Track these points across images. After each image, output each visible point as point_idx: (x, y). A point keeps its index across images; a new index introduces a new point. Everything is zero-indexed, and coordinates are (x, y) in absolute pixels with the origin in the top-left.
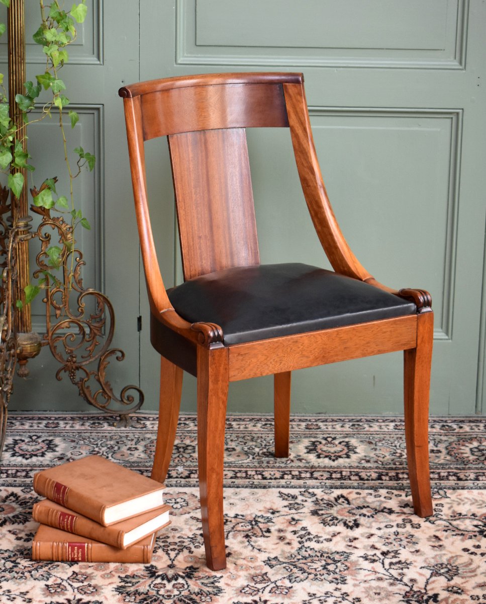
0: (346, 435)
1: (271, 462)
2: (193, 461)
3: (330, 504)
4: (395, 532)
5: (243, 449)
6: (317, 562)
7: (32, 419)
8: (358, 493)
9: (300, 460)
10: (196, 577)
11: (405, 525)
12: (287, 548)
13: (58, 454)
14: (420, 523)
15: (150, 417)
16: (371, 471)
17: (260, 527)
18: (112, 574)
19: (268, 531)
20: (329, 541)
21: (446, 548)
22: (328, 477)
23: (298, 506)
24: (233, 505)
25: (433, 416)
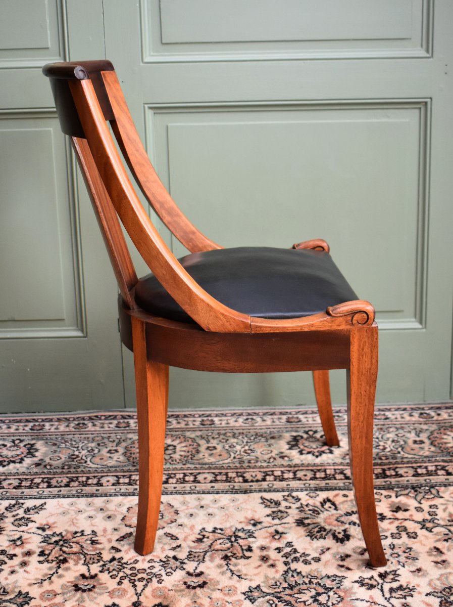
1: (252, 462)
2: (172, 463)
3: (317, 511)
4: (390, 545)
5: (224, 447)
6: (306, 591)
7: (20, 421)
8: (345, 496)
9: (282, 457)
11: (400, 534)
12: (271, 572)
13: (36, 460)
14: (416, 531)
15: (132, 415)
17: (241, 544)
19: (250, 549)
20: (317, 560)
21: (451, 565)
22: (313, 477)
23: (282, 514)
24: (212, 516)
25: (409, 403)
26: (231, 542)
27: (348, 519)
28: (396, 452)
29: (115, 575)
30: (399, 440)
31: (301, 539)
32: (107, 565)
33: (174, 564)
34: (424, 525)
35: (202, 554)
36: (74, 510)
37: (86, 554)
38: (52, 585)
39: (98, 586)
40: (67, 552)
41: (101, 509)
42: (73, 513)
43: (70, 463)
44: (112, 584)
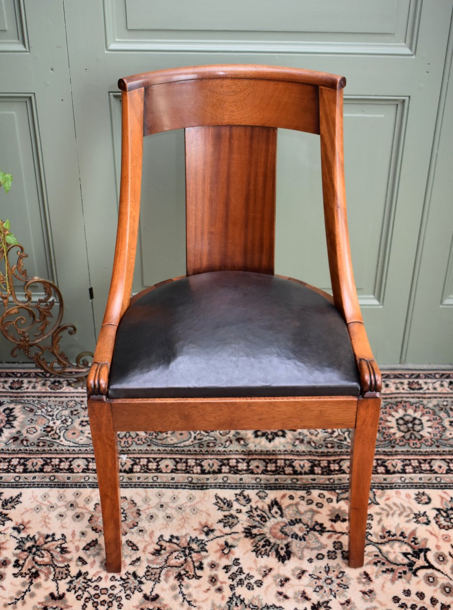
3: (264, 517)
4: (326, 567)
8: (291, 497)
9: (239, 440)
11: (336, 553)
12: (218, 599)
13: (14, 432)
16: (304, 458)
17: (194, 559)
19: (201, 566)
20: (259, 584)
22: (264, 470)
23: (233, 520)
24: (170, 520)
26: (185, 555)
27: (292, 530)
28: (343, 438)
29: (80, 595)
31: (248, 554)
32: (74, 582)
33: (133, 583)
35: (158, 571)
36: (46, 505)
37: (56, 566)
38: (25, 606)
40: (39, 563)
41: (72, 505)
42: (45, 508)
43: (45, 438)
44: (77, 607)
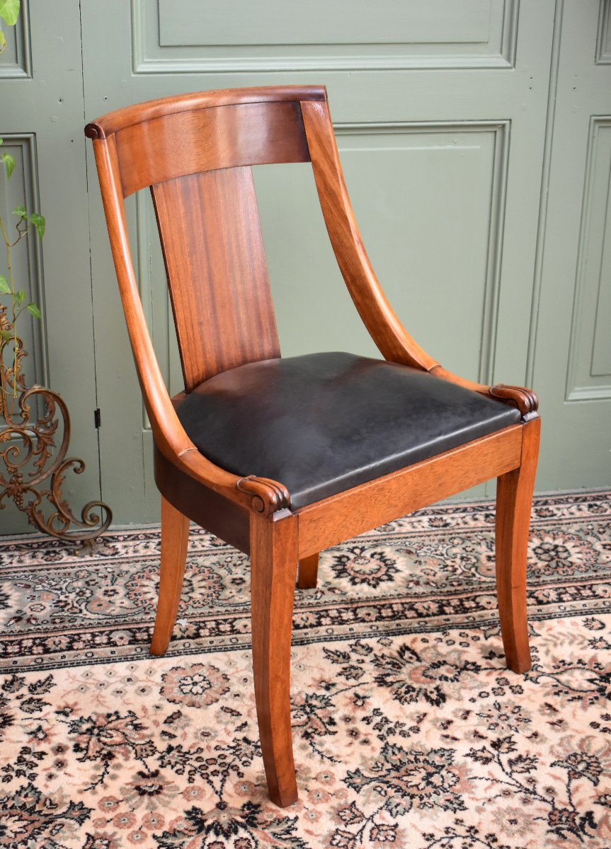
0: (375, 543)
1: (297, 598)
2: (195, 605)
3: (396, 664)
4: (494, 704)
6: (414, 772)
8: (424, 641)
9: (332, 590)
10: (261, 824)
11: (502, 689)
12: (366, 750)
13: (12, 611)
14: (520, 684)
15: (118, 536)
16: (427, 599)
17: (320, 716)
18: (143, 832)
19: (332, 722)
20: (416, 731)
21: (569, 725)
22: (378, 617)
23: (356, 671)
25: (468, 500)
26: (307, 713)
27: (437, 672)
28: (470, 575)
29: (181, 769)
30: (469, 556)
31: (388, 704)
32: (166, 758)
33: (248, 749)
34: (527, 675)
36: (93, 684)
37: (134, 744)
38: (108, 789)
39: (165, 786)
40: (109, 744)
41: (129, 680)
42: (93, 688)
43: (60, 614)
44: (182, 782)
